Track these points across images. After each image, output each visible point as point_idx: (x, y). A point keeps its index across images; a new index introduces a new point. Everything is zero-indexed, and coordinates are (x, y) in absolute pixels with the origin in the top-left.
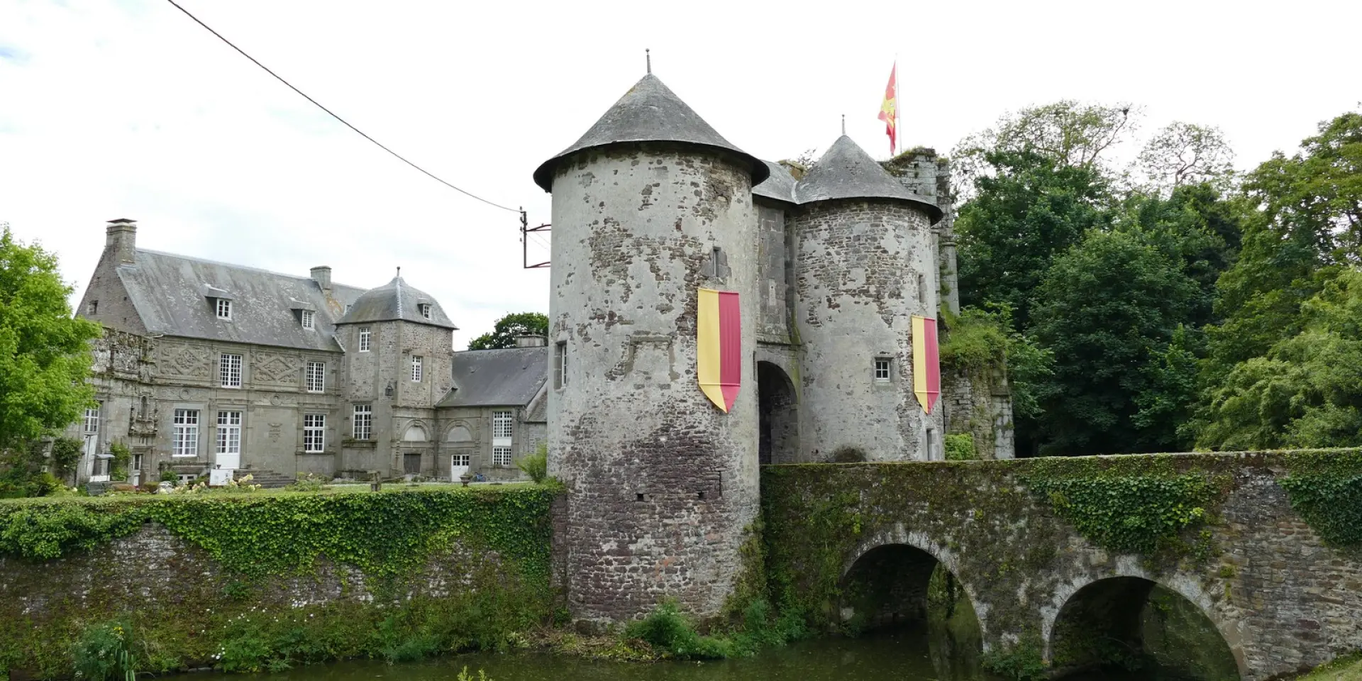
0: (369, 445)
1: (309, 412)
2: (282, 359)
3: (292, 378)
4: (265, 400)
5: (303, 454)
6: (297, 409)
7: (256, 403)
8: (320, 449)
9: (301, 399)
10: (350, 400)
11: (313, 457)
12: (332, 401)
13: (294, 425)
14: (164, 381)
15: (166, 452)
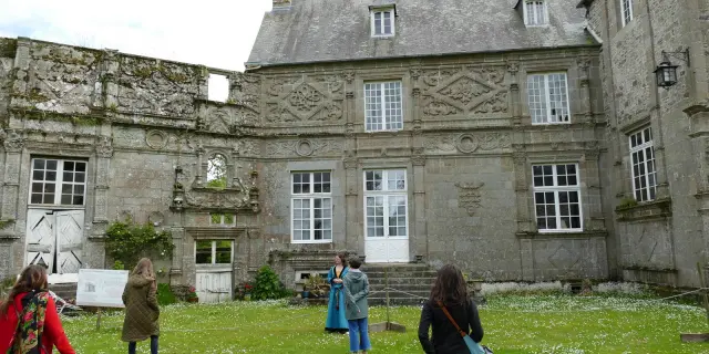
0: (659, 211)
1: (541, 161)
2: (474, 76)
3: (498, 104)
4: (446, 146)
5: (533, 235)
6: (511, 155)
7: (430, 152)
8: (576, 225)
9: (518, 138)
10: (619, 127)
11: (558, 242)
12: (588, 136)
13: (510, 185)
14: (270, 132)
15: (279, 237)
